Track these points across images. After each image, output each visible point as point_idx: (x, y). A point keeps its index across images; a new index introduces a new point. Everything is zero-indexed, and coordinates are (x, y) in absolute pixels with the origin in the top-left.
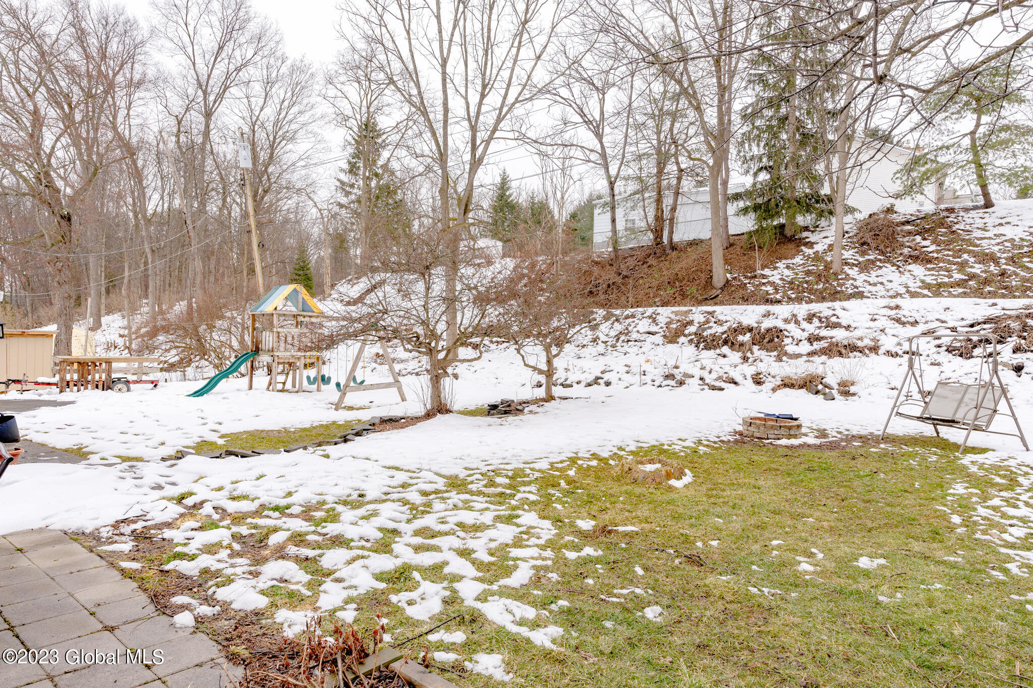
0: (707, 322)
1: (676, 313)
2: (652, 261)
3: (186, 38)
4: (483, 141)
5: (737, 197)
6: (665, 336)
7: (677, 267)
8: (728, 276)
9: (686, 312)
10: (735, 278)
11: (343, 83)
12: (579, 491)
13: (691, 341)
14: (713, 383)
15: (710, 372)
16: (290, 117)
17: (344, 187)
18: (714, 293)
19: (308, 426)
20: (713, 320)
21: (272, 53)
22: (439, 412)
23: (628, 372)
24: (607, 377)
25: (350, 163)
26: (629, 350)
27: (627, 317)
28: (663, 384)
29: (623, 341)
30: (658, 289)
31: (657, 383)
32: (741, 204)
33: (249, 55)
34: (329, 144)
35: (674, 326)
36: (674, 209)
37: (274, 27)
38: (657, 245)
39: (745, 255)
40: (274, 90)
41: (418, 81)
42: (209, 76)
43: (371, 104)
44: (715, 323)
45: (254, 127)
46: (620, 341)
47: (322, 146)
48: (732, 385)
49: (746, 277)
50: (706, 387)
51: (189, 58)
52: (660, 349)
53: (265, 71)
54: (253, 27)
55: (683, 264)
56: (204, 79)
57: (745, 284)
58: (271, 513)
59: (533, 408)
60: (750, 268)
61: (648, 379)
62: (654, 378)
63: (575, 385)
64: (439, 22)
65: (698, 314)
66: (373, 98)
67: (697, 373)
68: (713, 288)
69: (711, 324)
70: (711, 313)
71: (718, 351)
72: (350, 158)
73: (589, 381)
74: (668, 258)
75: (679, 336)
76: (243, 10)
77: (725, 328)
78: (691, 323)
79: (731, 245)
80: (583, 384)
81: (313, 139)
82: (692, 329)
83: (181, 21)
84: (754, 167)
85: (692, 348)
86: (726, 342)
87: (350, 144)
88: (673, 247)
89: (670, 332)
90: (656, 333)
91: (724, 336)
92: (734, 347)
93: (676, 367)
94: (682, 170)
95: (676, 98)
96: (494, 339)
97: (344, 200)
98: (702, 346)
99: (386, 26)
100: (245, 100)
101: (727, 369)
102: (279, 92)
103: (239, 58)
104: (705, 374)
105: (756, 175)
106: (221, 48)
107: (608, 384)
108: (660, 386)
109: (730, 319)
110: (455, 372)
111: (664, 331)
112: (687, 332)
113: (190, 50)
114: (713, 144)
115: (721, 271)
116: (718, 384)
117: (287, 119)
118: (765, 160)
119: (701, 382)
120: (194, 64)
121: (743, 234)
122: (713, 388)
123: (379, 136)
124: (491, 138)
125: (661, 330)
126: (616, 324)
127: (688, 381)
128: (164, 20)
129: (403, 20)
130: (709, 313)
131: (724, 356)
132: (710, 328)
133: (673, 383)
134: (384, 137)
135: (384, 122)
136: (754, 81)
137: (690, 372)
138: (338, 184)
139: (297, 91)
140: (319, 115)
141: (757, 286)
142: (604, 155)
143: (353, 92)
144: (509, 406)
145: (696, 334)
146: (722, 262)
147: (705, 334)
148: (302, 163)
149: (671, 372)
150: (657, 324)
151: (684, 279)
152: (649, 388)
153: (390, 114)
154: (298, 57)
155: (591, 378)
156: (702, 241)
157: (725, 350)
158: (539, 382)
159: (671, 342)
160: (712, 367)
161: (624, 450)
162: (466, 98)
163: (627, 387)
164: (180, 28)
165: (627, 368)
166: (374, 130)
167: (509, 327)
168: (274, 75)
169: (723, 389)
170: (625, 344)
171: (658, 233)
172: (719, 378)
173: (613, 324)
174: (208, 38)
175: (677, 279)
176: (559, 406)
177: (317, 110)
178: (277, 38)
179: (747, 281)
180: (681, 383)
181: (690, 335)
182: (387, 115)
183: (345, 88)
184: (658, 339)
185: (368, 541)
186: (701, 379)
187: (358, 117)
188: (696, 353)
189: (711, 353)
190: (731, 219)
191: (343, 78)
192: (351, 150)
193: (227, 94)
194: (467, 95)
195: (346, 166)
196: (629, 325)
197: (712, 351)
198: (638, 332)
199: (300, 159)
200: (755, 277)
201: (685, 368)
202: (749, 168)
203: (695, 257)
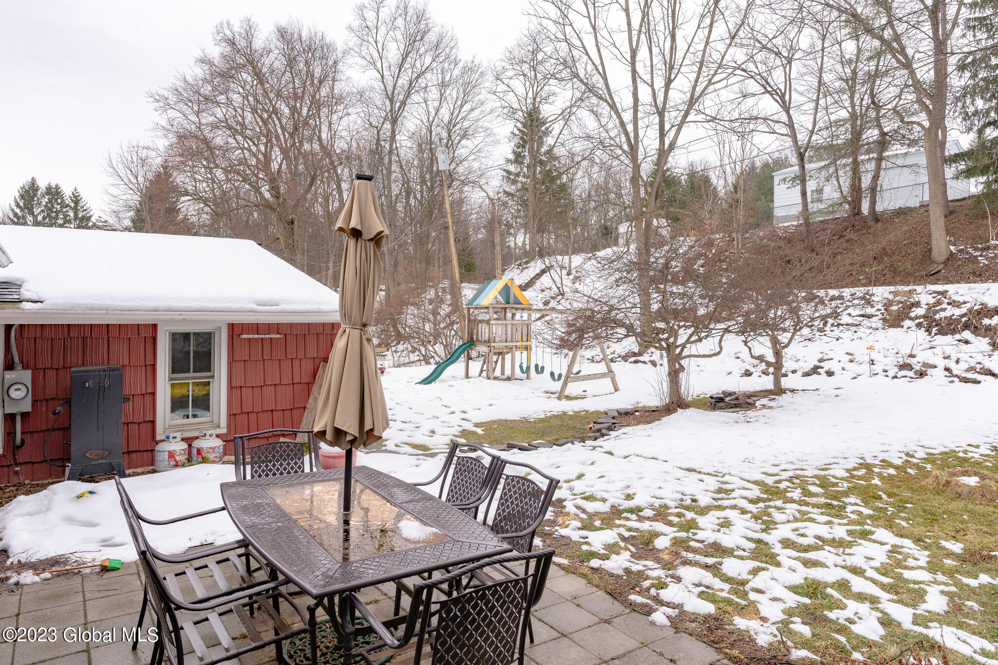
0: (939, 303)
1: (896, 294)
2: (851, 235)
3: (375, 54)
4: (672, 126)
5: (956, 158)
6: (884, 320)
7: (884, 241)
8: (952, 248)
9: (910, 291)
10: (961, 251)
11: (511, 78)
12: (909, 506)
13: (919, 325)
14: (964, 375)
15: (957, 362)
16: (463, 115)
17: (510, 177)
18: (934, 268)
19: (542, 416)
20: (946, 301)
21: (448, 57)
22: (679, 406)
23: (851, 361)
24: (827, 365)
25: (514, 152)
26: (841, 335)
27: (833, 299)
28: (899, 375)
29: (833, 325)
30: (863, 265)
31: (891, 373)
32: (962, 166)
33: (427, 63)
34: (498, 137)
35: (895, 308)
36: (876, 177)
37: (450, 34)
38: (854, 215)
39: (971, 223)
40: (448, 92)
41: (605, 73)
42: (395, 86)
43: (537, 94)
44: (949, 304)
45: (431, 126)
46: (829, 325)
47: (491, 139)
48: (989, 377)
49: (976, 249)
50: (956, 379)
51: (379, 72)
52: (881, 334)
53: (440, 76)
54: (432, 37)
55: (892, 237)
56: (390, 88)
57: (976, 257)
58: (629, 515)
59: (764, 401)
60: (980, 238)
61: (878, 368)
62: (886, 368)
63: (790, 374)
64: (628, 16)
65: (924, 294)
66: (539, 88)
67: (941, 363)
68: (933, 262)
69: (944, 306)
70: (944, 293)
71: (957, 336)
72: (516, 148)
73: (806, 370)
74: (871, 230)
75: (903, 320)
76: (423, 22)
77: (964, 310)
78: (917, 304)
79: (951, 213)
80: (800, 373)
81: (483, 134)
82: (921, 311)
83: (371, 40)
84: (978, 124)
85: (922, 333)
86: (966, 326)
87: (515, 135)
88: (876, 217)
89: (890, 314)
90: (873, 316)
91: (964, 319)
92: (978, 332)
93: (912, 356)
94: (886, 134)
95: (878, 55)
96: (682, 323)
97: (511, 189)
98: (934, 330)
99: (571, 25)
100: (424, 105)
101: (980, 358)
102: (452, 93)
103: (419, 67)
104: (952, 364)
105: (980, 131)
106: (404, 60)
107: (830, 374)
108: (895, 377)
109: (971, 300)
110: (652, 359)
111: (883, 314)
112: (912, 315)
113: (379, 65)
114: (928, 102)
115: (943, 244)
116: (970, 375)
117: (460, 117)
118: (993, 114)
119: (947, 373)
120: (382, 76)
121: (964, 199)
122: (966, 380)
123: (544, 123)
124: (683, 121)
125: (878, 313)
126: (820, 307)
127: (930, 371)
128: (359, 41)
129: (589, 17)
130: (939, 293)
131: (967, 342)
132: (944, 310)
133: (911, 374)
134: (548, 125)
135: (547, 111)
136: (974, 27)
137: (931, 362)
138: (505, 174)
139: (468, 89)
140: (489, 110)
141: (992, 258)
142: (791, 125)
143: (518, 85)
144: (737, 399)
145: (924, 317)
146: (944, 233)
147: (937, 317)
148: (473, 157)
149: (906, 361)
150: (872, 306)
151: (894, 253)
152: (881, 378)
153: (553, 102)
154: (470, 59)
155: (808, 367)
156: (911, 210)
157: (967, 335)
158: (747, 370)
159: (892, 326)
160: (959, 355)
161: (913, 456)
162: (652, 86)
163: (855, 378)
164: (370, 46)
165: (850, 357)
166: (538, 119)
167: (694, 309)
168: (447, 78)
169: (979, 382)
170: (835, 328)
171: (856, 204)
172: (970, 369)
173: (816, 306)
174: (393, 53)
175: (886, 254)
176: (792, 400)
177: (486, 106)
178: (452, 44)
179: (978, 254)
180: (922, 374)
181: (917, 317)
182: (550, 103)
183: (512, 83)
184: (876, 322)
185: (744, 550)
186: (947, 369)
187: (524, 108)
188: (928, 338)
189: (949, 339)
190: (950, 183)
191: (510, 73)
192: (516, 140)
193: (409, 101)
194: (652, 82)
195: (511, 157)
196: (837, 307)
197: (949, 336)
198: (850, 315)
199: (471, 153)
200: (988, 248)
201: (923, 356)
202: (972, 124)
203: (905, 228)
